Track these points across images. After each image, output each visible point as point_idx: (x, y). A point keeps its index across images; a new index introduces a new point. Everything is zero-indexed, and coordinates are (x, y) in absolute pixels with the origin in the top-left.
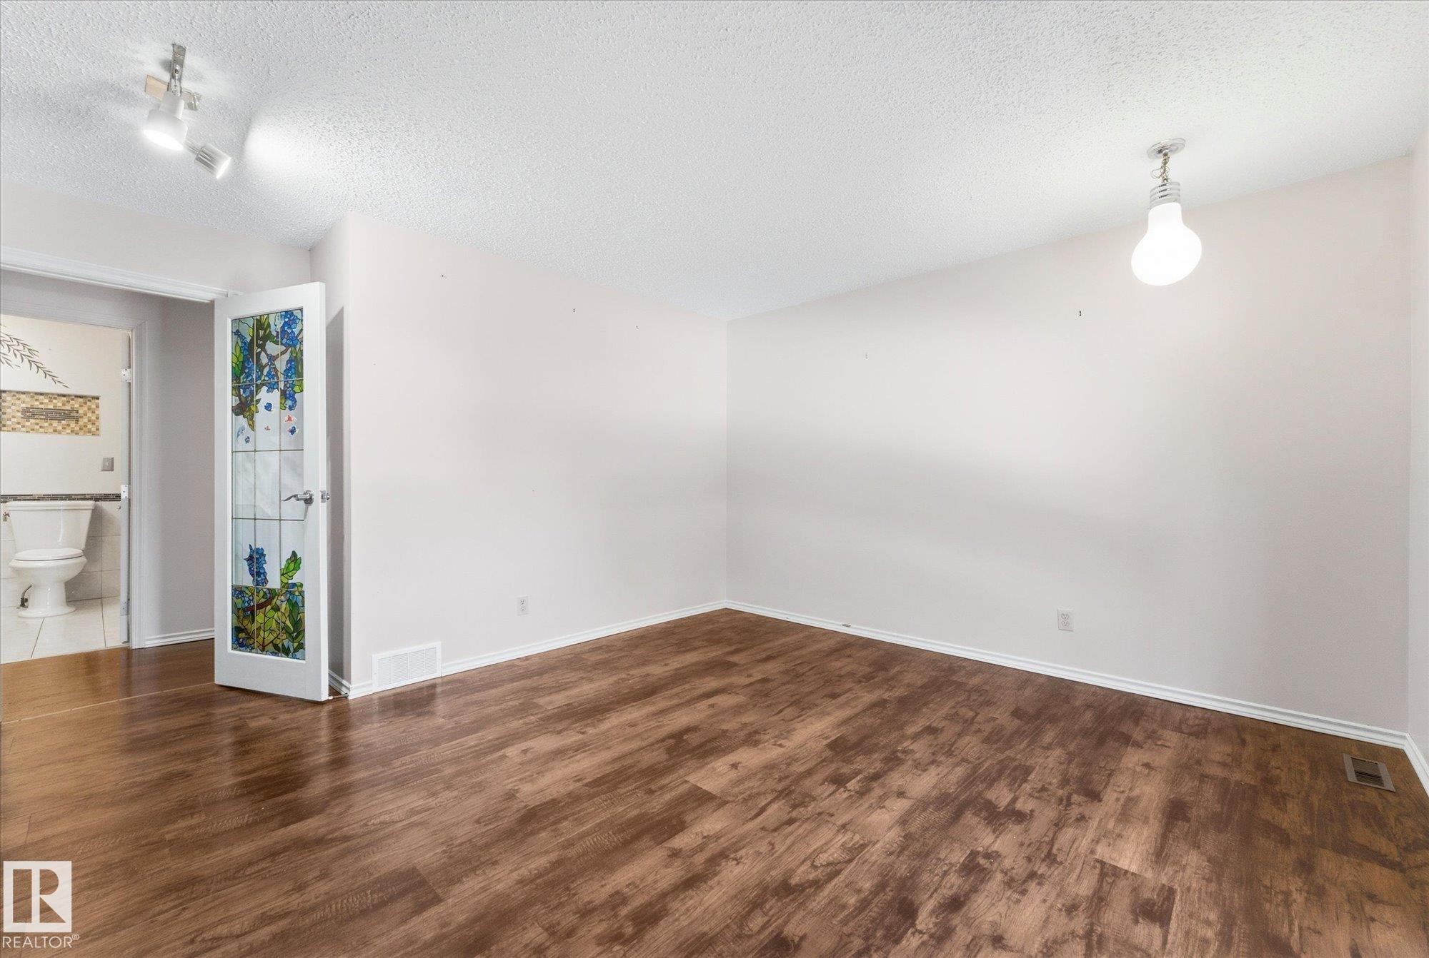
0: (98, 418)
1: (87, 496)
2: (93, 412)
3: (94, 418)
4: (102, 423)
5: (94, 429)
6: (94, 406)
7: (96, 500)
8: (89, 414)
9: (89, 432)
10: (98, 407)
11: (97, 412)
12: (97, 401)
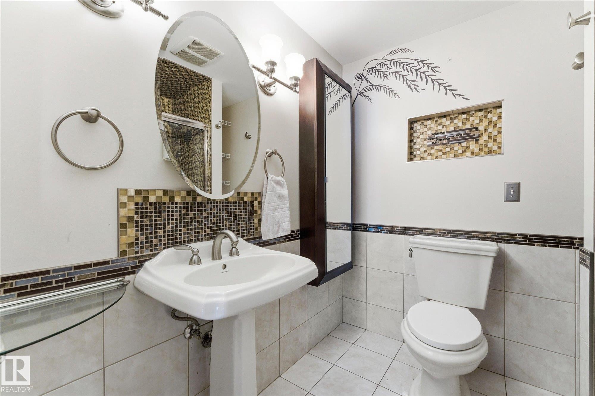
0: (500, 133)
1: (488, 235)
2: (495, 126)
3: (495, 133)
4: (504, 139)
5: (495, 148)
6: (495, 118)
7: (499, 241)
8: (490, 130)
9: (490, 152)
10: (500, 118)
11: (498, 126)
12: (499, 110)
